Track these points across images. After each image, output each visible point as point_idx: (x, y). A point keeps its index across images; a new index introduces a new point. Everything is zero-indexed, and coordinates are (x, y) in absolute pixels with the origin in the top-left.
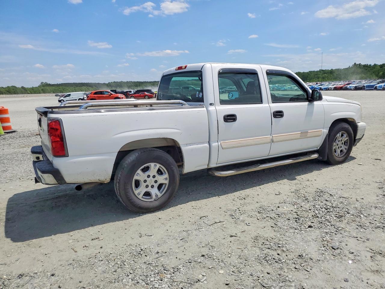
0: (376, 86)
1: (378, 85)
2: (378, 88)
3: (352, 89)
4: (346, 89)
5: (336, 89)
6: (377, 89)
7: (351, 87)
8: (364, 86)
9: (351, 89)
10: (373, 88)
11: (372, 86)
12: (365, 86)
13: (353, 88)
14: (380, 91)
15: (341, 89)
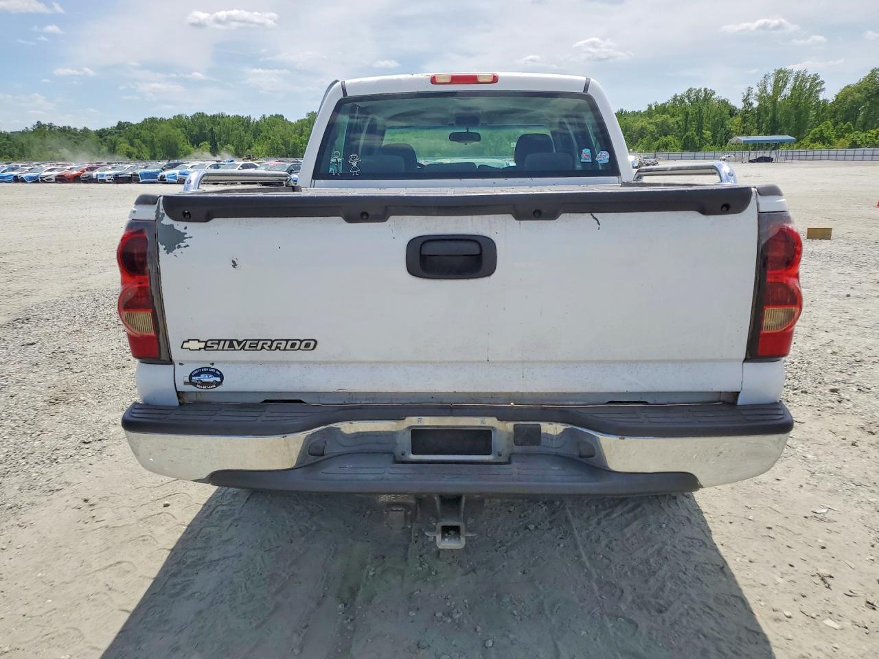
0: (161, 174)
1: (166, 173)
2: (166, 178)
3: (108, 181)
4: (90, 180)
5: (61, 179)
6: (165, 180)
7: (103, 176)
8: (135, 175)
9: (104, 181)
10: (157, 178)
11: (153, 175)
12: (137, 175)
13: (110, 177)
14: (171, 185)
15: (76, 179)
